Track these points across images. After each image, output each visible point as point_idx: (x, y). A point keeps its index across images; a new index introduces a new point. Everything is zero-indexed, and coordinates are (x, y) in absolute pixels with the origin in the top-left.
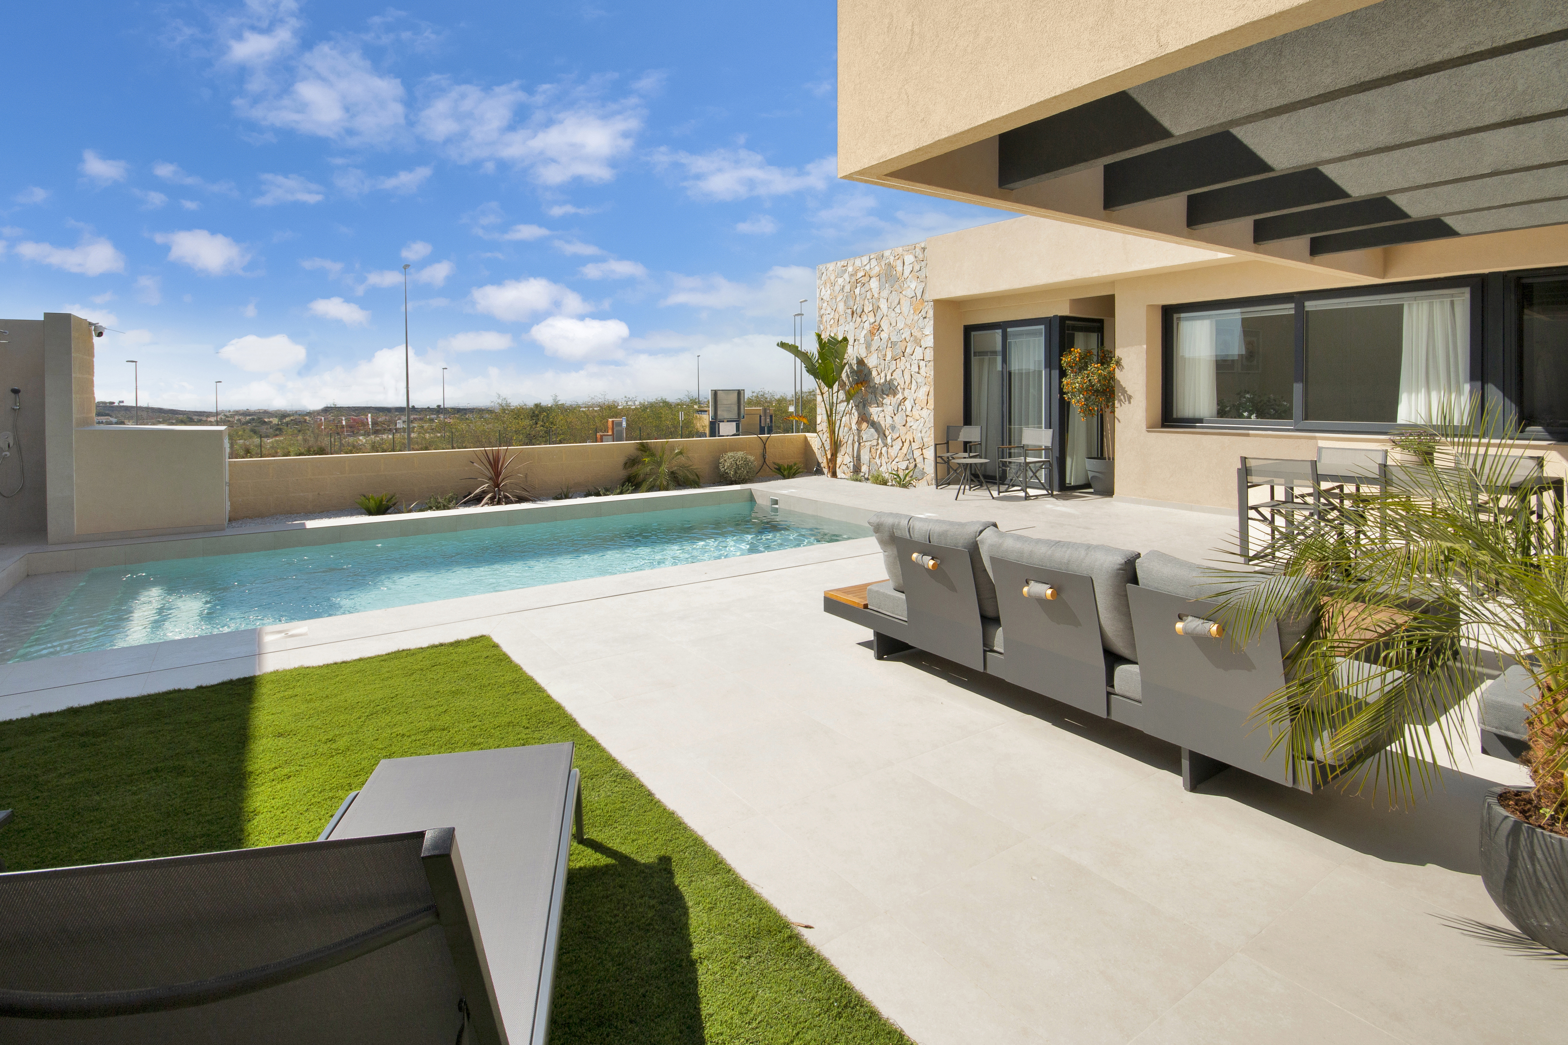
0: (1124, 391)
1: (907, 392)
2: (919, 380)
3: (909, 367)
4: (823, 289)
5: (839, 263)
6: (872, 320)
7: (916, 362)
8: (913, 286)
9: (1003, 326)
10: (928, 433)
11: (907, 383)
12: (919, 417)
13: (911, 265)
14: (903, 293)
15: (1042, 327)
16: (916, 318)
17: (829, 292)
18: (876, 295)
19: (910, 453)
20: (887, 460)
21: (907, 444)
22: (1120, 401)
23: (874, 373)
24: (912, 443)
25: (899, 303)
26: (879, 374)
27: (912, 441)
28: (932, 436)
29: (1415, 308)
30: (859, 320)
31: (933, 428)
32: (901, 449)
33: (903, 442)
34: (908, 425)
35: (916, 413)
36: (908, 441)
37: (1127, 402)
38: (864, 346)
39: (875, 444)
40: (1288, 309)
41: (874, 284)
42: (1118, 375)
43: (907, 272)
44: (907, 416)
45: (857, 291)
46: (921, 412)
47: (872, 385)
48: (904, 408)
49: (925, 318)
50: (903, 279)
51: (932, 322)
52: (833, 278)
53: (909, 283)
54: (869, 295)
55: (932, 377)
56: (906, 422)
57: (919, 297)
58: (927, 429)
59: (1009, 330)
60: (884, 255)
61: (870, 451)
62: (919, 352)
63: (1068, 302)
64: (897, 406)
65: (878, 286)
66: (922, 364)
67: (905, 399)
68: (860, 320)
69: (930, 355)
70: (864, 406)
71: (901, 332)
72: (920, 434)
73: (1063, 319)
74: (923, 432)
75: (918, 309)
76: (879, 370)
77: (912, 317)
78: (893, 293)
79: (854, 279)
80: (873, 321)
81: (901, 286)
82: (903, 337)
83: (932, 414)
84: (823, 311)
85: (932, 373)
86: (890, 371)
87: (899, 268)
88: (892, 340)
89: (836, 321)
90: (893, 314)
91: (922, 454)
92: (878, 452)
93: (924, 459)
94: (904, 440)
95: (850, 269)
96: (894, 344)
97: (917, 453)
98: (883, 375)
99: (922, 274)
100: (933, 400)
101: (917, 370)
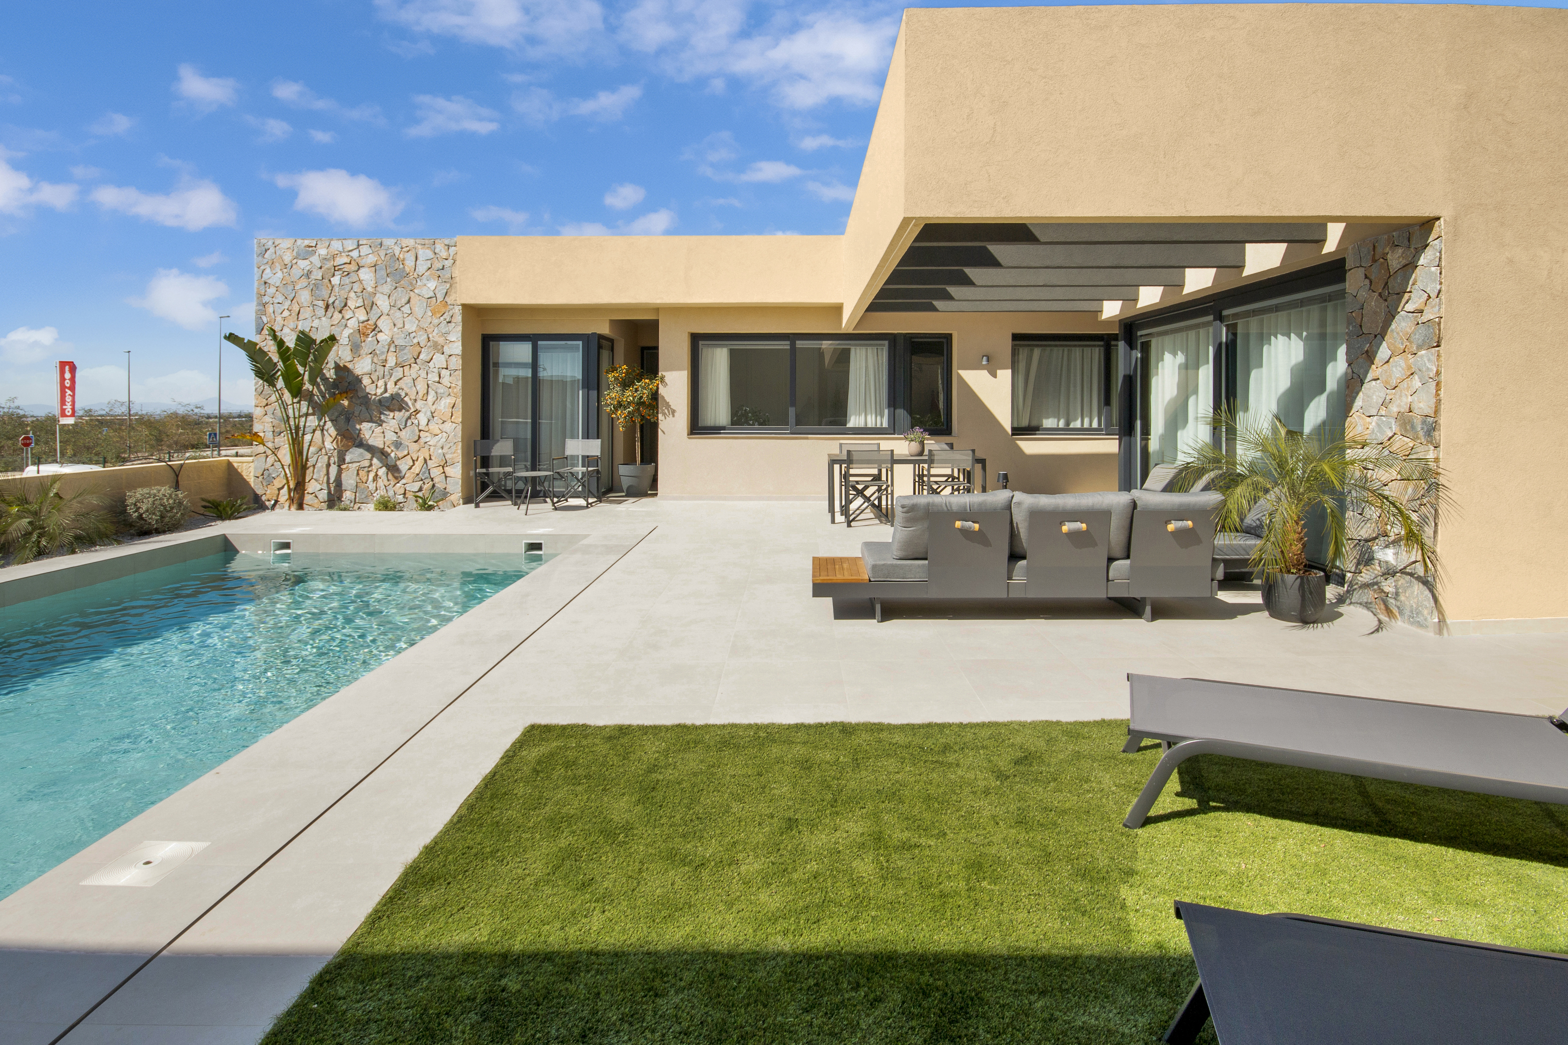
0: (668, 405)
1: (419, 405)
2: (441, 391)
3: (423, 375)
4: (268, 271)
5: (299, 242)
6: (363, 317)
7: (436, 370)
8: (432, 285)
9: (533, 339)
10: (454, 448)
11: (421, 394)
12: (439, 432)
13: (429, 262)
14: (416, 291)
15: (580, 343)
16: (436, 321)
17: (280, 275)
18: (370, 289)
19: (424, 473)
20: (387, 483)
21: (419, 463)
22: (664, 414)
23: (366, 381)
24: (429, 462)
25: (409, 302)
26: (373, 382)
27: (428, 458)
28: (460, 451)
29: (858, 351)
30: (337, 316)
31: (460, 444)
32: (410, 469)
33: (413, 461)
34: (422, 440)
35: (433, 427)
36: (421, 459)
37: (671, 416)
38: (349, 348)
39: (368, 465)
40: (785, 345)
41: (366, 275)
42: (662, 391)
43: (422, 268)
44: (420, 431)
45: (336, 280)
46: (441, 426)
47: (360, 394)
48: (416, 422)
49: (450, 322)
50: (416, 276)
51: (460, 328)
52: (287, 258)
53: (425, 281)
54: (357, 287)
55: (460, 387)
56: (419, 437)
57: (440, 297)
58: (452, 444)
59: (539, 343)
60: (384, 243)
61: (358, 474)
62: (439, 360)
63: (608, 322)
64: (404, 419)
65: (373, 279)
66: (444, 373)
67: (417, 412)
68: (340, 316)
69: (456, 363)
70: (348, 420)
71: (412, 335)
72: (440, 451)
73: (601, 337)
74: (446, 448)
75: (439, 312)
76: (374, 378)
77: (429, 320)
78: (399, 289)
79: (329, 265)
80: (365, 318)
81: (411, 284)
82: (415, 341)
83: (460, 427)
84: (266, 299)
85: (460, 383)
86: (393, 379)
87: (410, 263)
88: (396, 343)
89: (294, 314)
90: (398, 314)
91: (444, 472)
92: (372, 475)
93: (446, 477)
94: (415, 458)
95: (322, 251)
96: (399, 349)
97: (436, 472)
98: (381, 383)
99: (446, 275)
100: (460, 413)
101: (437, 379)
